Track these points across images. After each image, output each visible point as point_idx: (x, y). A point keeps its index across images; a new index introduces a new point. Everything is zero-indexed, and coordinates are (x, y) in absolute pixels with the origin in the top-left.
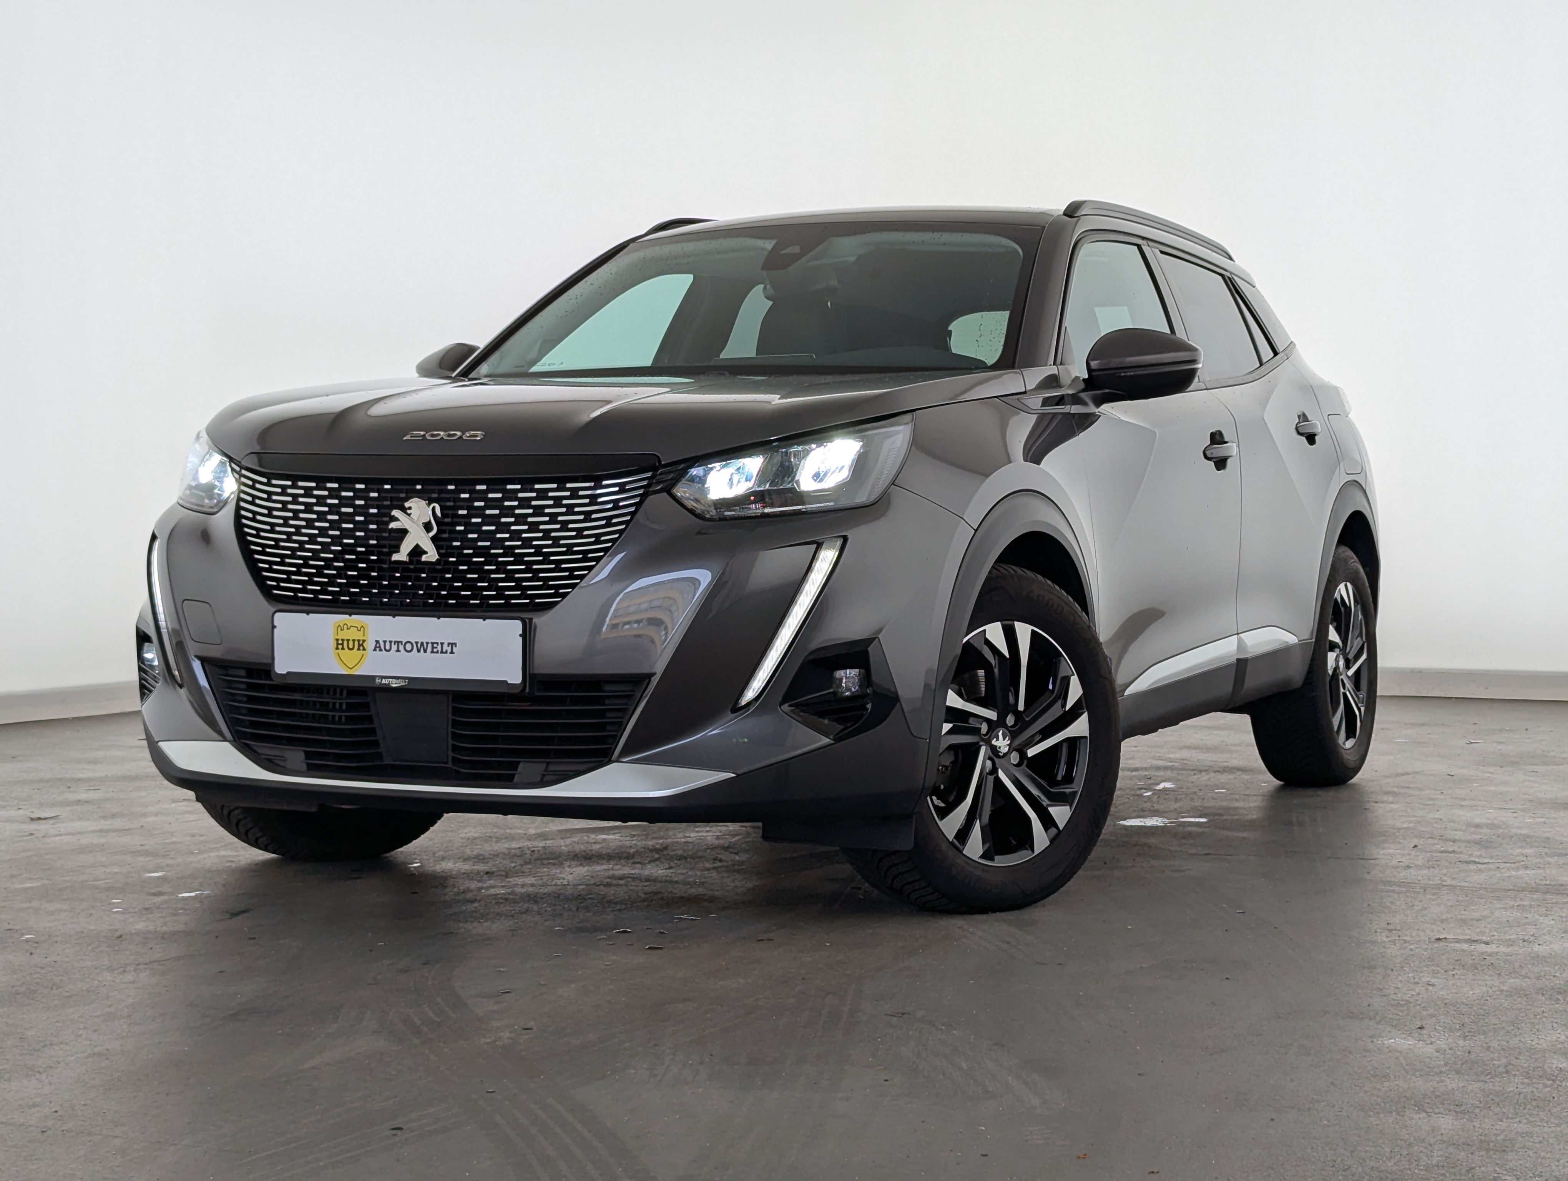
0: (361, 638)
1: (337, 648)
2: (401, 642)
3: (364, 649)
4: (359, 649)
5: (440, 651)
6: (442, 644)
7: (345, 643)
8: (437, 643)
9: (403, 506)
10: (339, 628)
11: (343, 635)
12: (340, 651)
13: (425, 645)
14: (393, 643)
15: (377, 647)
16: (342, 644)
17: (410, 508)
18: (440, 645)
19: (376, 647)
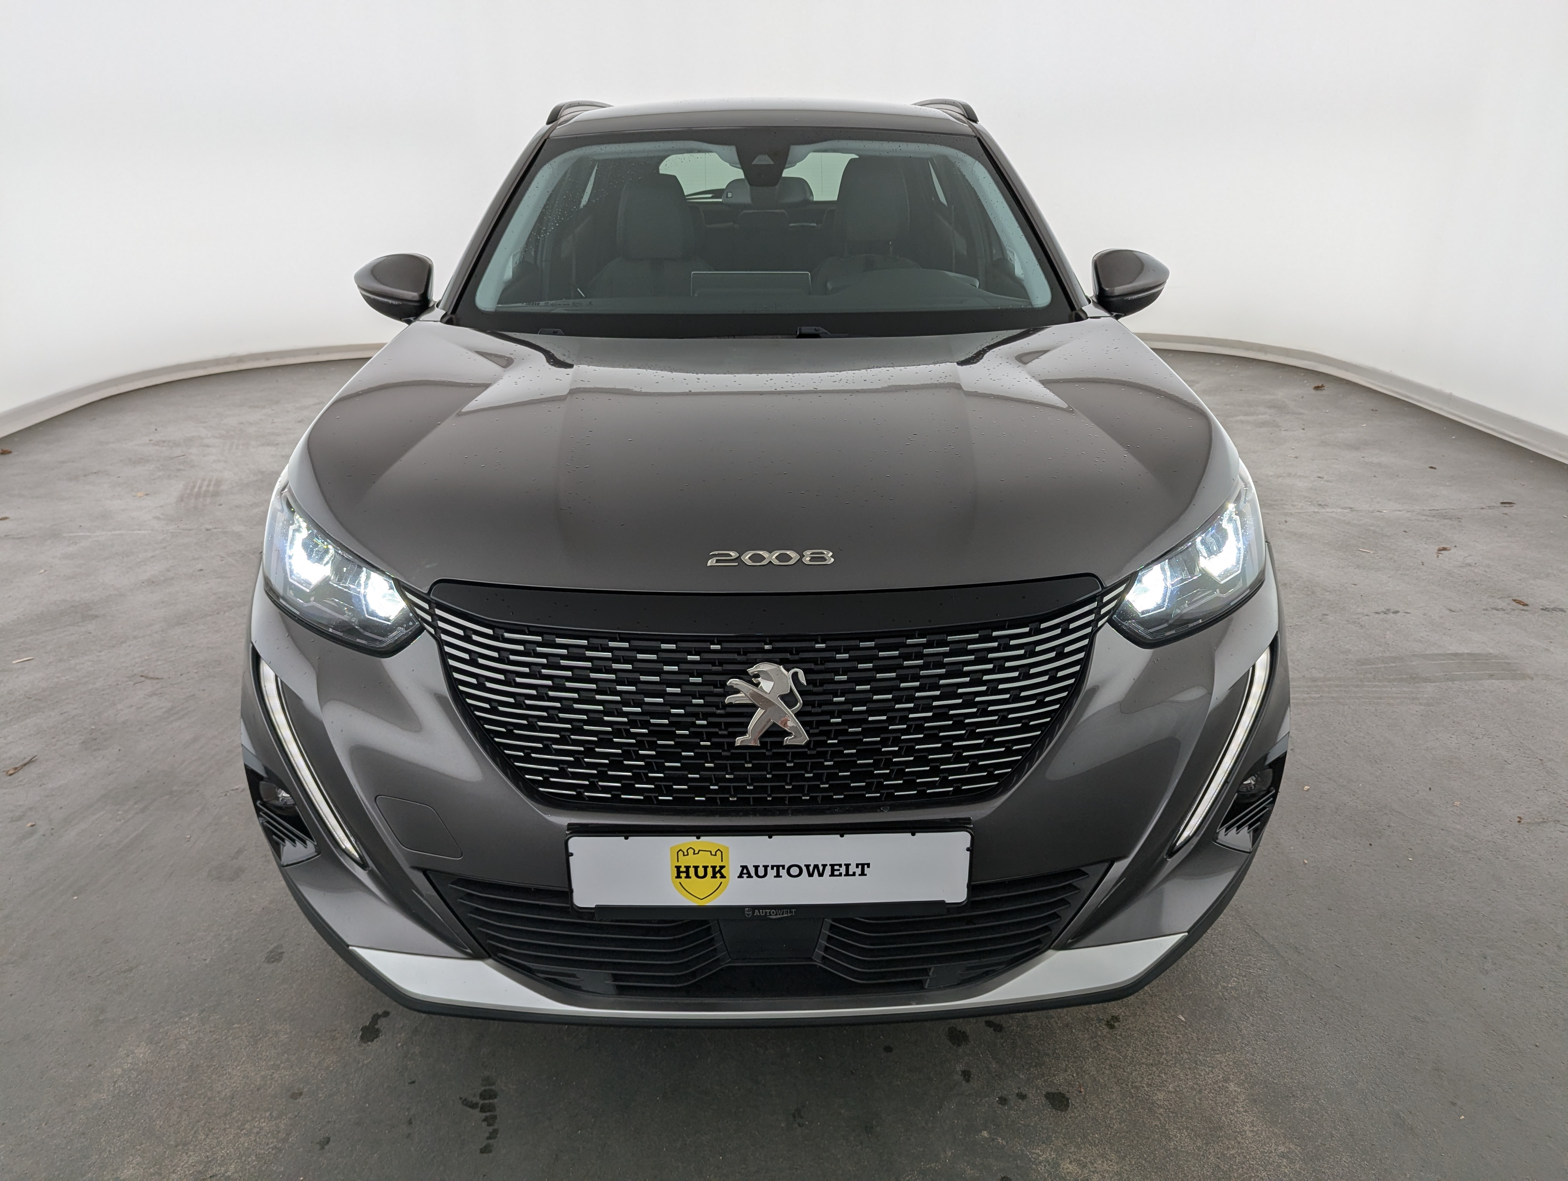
0: (718, 864)
1: (678, 877)
2: (783, 867)
3: (723, 876)
4: (714, 877)
5: (844, 873)
6: (847, 866)
7: (692, 871)
8: (840, 866)
9: (747, 673)
10: (681, 853)
11: (683, 862)
12: (683, 880)
13: (821, 868)
14: (769, 869)
15: (745, 872)
16: (687, 872)
17: (757, 676)
18: (844, 867)
19: (742, 873)
